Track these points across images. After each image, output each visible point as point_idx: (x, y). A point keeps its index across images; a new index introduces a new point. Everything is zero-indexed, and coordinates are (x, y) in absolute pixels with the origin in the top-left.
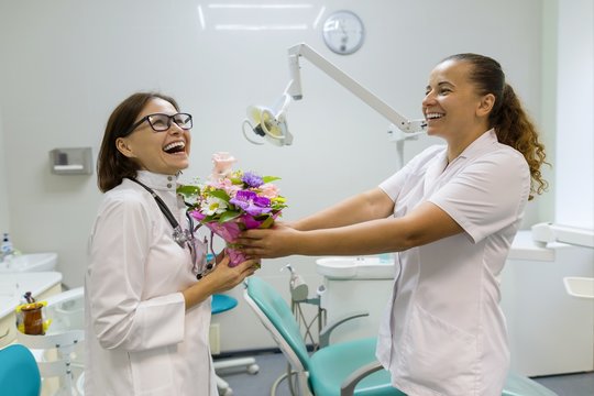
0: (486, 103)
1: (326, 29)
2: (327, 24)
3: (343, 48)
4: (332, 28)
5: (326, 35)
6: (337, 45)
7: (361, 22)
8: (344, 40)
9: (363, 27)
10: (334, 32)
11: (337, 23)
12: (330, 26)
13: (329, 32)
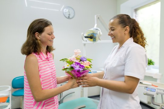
0: (126, 29)
1: (64, 11)
2: (64, 10)
3: (69, 17)
4: (66, 11)
5: (64, 13)
6: (67, 16)
7: (74, 11)
8: (69, 15)
9: (74, 12)
10: (67, 12)
11: (67, 10)
12: (65, 11)
13: (65, 12)
